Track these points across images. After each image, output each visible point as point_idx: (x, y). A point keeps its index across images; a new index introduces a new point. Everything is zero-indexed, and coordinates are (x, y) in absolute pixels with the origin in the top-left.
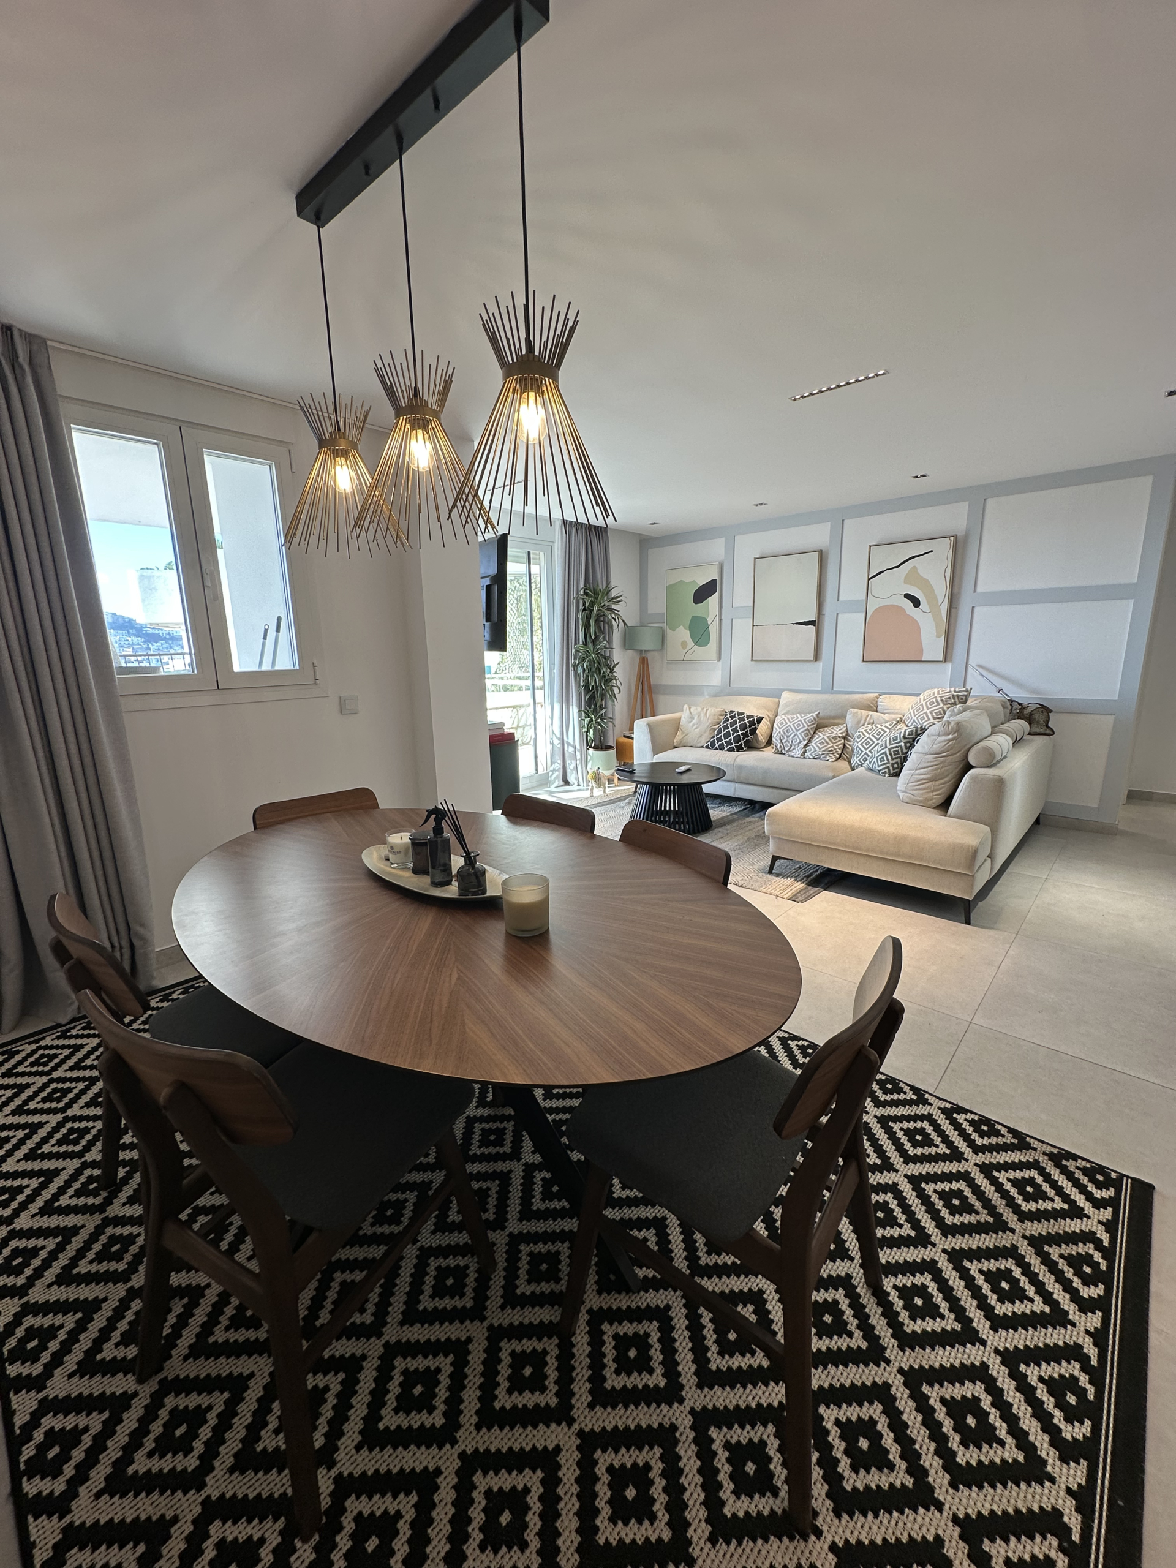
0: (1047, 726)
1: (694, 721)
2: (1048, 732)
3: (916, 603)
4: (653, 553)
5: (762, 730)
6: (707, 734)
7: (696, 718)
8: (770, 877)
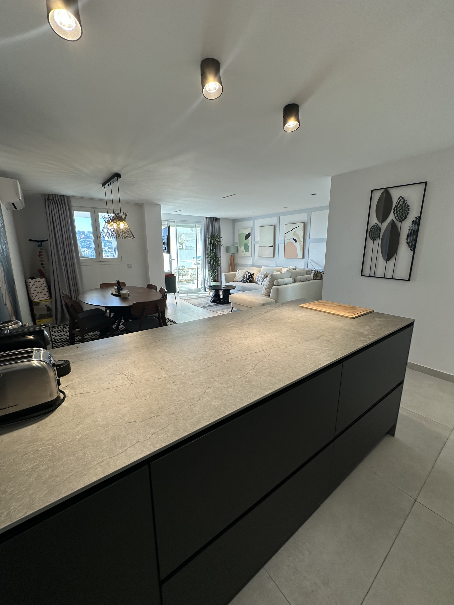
1: (239, 274)
2: (321, 279)
3: (296, 241)
4: (236, 224)
5: (254, 277)
6: (241, 278)
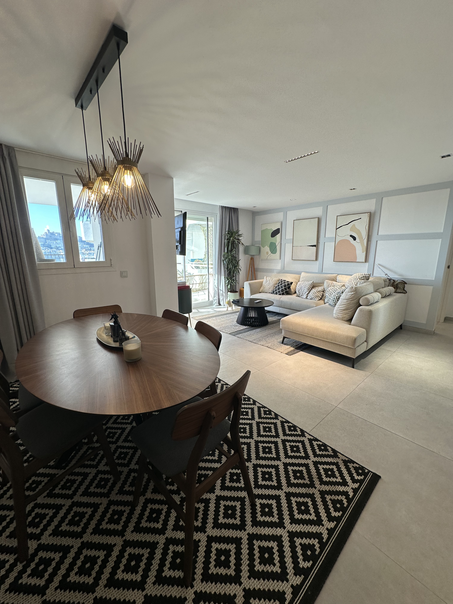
0: (404, 290)
1: (267, 283)
2: (404, 292)
3: (354, 239)
4: (257, 218)
5: (292, 287)
6: (272, 288)
7: (268, 281)
8: (282, 344)
